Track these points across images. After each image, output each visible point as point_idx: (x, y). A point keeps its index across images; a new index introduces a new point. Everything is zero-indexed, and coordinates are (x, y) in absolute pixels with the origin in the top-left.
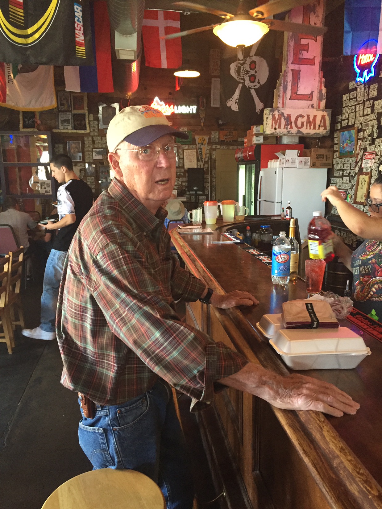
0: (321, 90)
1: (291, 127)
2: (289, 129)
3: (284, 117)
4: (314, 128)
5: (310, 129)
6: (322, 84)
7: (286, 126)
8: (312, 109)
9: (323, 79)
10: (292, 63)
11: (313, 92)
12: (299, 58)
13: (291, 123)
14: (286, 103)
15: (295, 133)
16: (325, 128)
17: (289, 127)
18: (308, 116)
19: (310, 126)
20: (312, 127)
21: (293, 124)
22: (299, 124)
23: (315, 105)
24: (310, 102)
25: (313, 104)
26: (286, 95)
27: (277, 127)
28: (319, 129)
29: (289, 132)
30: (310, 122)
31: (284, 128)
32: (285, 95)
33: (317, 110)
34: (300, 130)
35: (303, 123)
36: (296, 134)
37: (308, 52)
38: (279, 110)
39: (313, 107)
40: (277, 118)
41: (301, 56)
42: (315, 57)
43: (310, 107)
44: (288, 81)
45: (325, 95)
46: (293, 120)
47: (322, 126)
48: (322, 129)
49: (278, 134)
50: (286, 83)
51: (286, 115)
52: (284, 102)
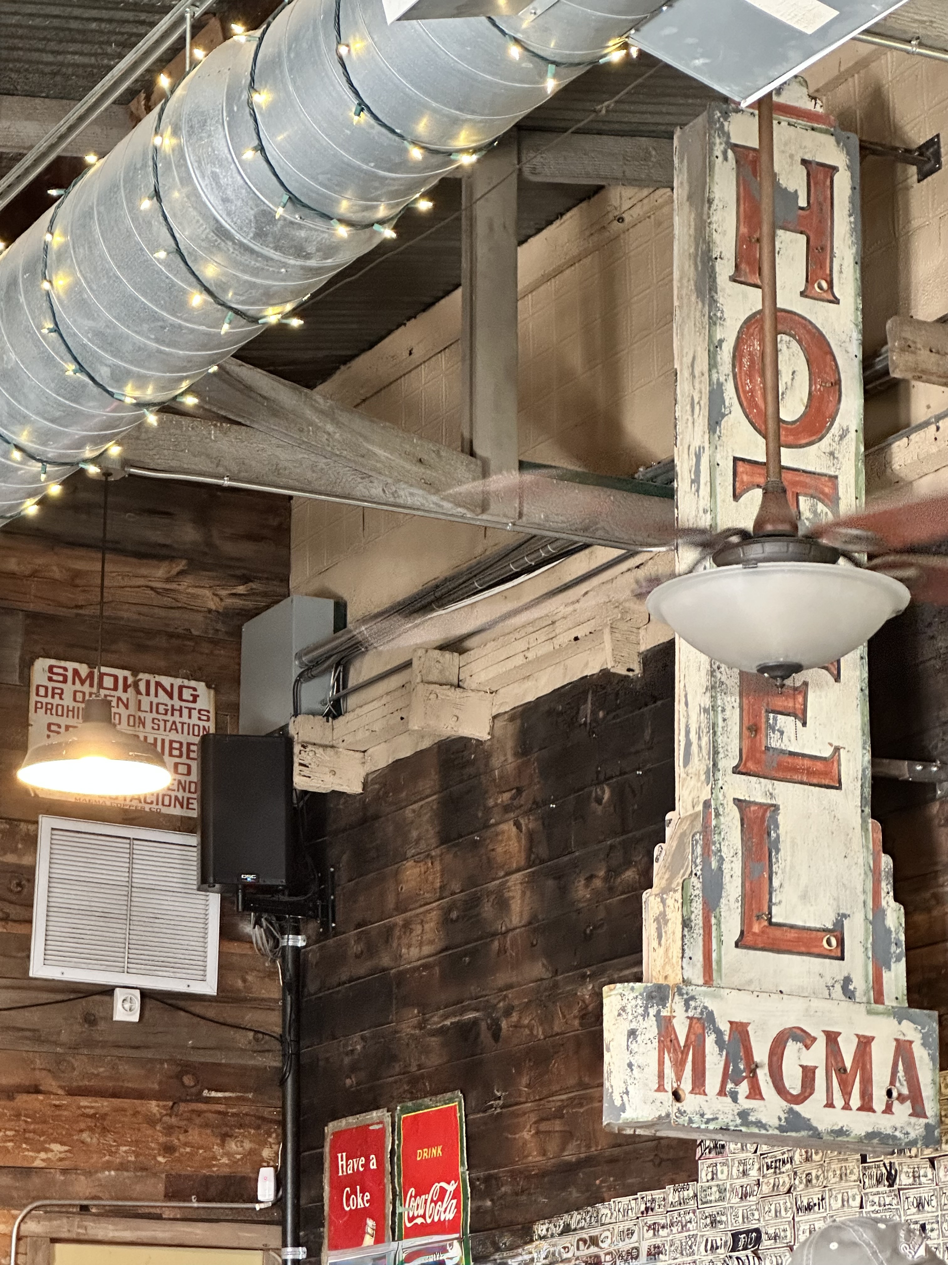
0: (878, 912)
1: (755, 1093)
2: (745, 1103)
3: (719, 1033)
4: (866, 1106)
5: (847, 1107)
6: (883, 884)
7: (730, 1086)
8: (846, 1004)
9: (886, 861)
10: (736, 770)
11: (845, 916)
12: (767, 748)
13: (753, 1068)
14: (719, 962)
15: (776, 1123)
16: (918, 1112)
17: (744, 1088)
18: (832, 1038)
19: (847, 1094)
20: (855, 1101)
21: (763, 1075)
22: (793, 1083)
23: (859, 984)
24: (832, 969)
25: (847, 980)
26: (719, 924)
27: (686, 1085)
28: (888, 1110)
29: (743, 1115)
30: (842, 1070)
31: (722, 1092)
32: (713, 921)
33: (869, 1012)
34: (796, 1108)
35: (808, 1073)
36: (780, 1128)
37: (804, 724)
38: (693, 998)
39: (849, 995)
40: (682, 1044)
41: (774, 742)
42: (837, 749)
43: (838, 991)
44: (726, 853)
45: (902, 937)
46: (761, 1054)
47: (901, 1098)
48: (902, 1110)
49: (691, 1121)
50: (714, 865)
51: (725, 1027)
52: (714, 955)
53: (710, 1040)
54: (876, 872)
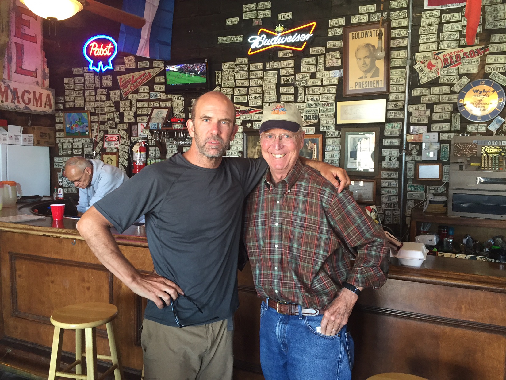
0: (44, 69)
1: (19, 102)
2: (16, 104)
3: (11, 90)
4: (41, 106)
5: (37, 106)
6: (45, 64)
7: (13, 100)
8: (37, 87)
9: (46, 59)
10: (15, 36)
11: (37, 69)
12: (21, 32)
13: (18, 97)
14: (11, 76)
15: (23, 108)
16: (51, 107)
17: (16, 101)
18: (34, 93)
19: (37, 104)
20: (39, 105)
21: (20, 99)
22: (26, 100)
23: (40, 83)
24: (35, 79)
25: (38, 82)
26: (11, 67)
27: (4, 100)
28: (45, 107)
29: (16, 106)
30: (36, 99)
31: (12, 102)
33: (42, 88)
34: (27, 106)
35: (29, 99)
37: (29, 29)
38: (6, 82)
39: (38, 85)
40: (3, 90)
41: (23, 31)
42: (36, 35)
43: (36, 84)
44: (13, 53)
45: (48, 75)
46: (20, 95)
47: (48, 105)
48: (48, 107)
49: (5, 107)
50: (10, 55)
51: (12, 89)
52: (10, 74)
53: (9, 91)
54: (43, 61)
